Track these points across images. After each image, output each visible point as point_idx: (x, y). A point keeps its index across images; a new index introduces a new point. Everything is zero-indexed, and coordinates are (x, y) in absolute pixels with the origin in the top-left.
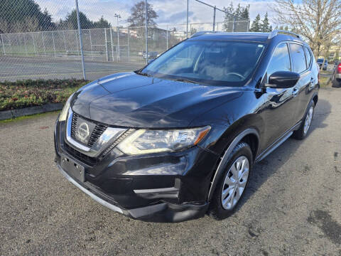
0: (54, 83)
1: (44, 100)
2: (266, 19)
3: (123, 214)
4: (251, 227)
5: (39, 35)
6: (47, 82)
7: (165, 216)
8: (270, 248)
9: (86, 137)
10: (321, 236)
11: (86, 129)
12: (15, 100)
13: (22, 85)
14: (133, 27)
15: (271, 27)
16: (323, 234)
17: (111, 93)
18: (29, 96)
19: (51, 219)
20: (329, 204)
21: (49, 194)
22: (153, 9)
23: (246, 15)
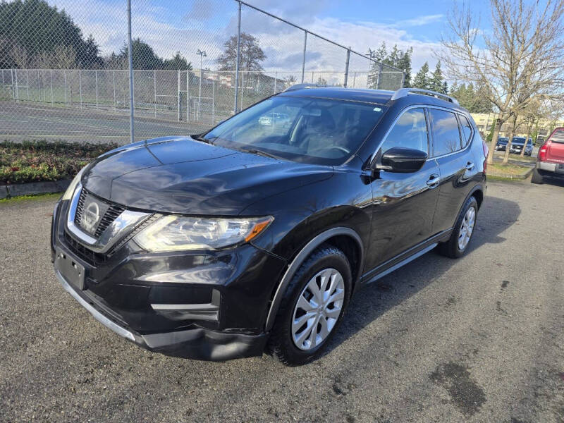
0: (82, 149)
1: (60, 172)
2: (438, 71)
3: (136, 343)
4: (339, 381)
5: (74, 75)
6: (71, 147)
7: (199, 350)
8: (360, 412)
9: (94, 223)
10: (445, 402)
11: (95, 212)
12: (15, 170)
13: (31, 149)
14: (225, 71)
15: (446, 84)
16: (449, 398)
17: (163, 164)
18: (38, 166)
19: (33, 349)
20: (471, 355)
21: (38, 313)
22: (259, 47)
23: (405, 63)
